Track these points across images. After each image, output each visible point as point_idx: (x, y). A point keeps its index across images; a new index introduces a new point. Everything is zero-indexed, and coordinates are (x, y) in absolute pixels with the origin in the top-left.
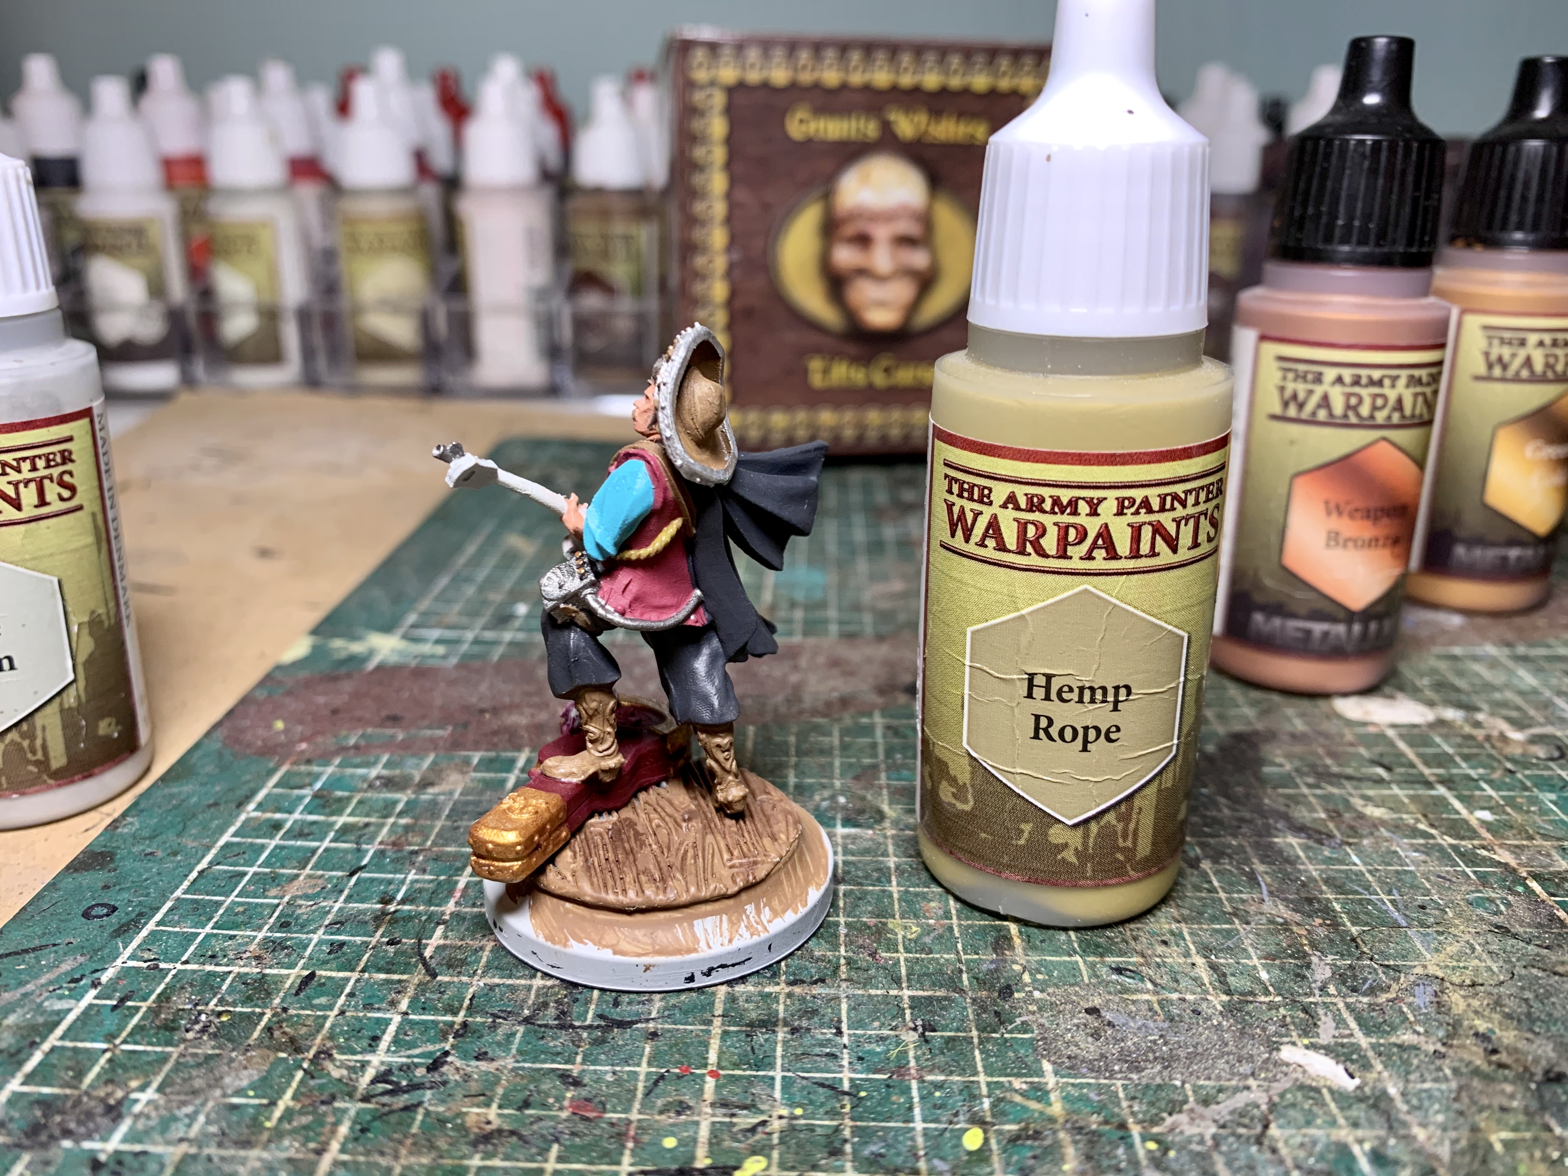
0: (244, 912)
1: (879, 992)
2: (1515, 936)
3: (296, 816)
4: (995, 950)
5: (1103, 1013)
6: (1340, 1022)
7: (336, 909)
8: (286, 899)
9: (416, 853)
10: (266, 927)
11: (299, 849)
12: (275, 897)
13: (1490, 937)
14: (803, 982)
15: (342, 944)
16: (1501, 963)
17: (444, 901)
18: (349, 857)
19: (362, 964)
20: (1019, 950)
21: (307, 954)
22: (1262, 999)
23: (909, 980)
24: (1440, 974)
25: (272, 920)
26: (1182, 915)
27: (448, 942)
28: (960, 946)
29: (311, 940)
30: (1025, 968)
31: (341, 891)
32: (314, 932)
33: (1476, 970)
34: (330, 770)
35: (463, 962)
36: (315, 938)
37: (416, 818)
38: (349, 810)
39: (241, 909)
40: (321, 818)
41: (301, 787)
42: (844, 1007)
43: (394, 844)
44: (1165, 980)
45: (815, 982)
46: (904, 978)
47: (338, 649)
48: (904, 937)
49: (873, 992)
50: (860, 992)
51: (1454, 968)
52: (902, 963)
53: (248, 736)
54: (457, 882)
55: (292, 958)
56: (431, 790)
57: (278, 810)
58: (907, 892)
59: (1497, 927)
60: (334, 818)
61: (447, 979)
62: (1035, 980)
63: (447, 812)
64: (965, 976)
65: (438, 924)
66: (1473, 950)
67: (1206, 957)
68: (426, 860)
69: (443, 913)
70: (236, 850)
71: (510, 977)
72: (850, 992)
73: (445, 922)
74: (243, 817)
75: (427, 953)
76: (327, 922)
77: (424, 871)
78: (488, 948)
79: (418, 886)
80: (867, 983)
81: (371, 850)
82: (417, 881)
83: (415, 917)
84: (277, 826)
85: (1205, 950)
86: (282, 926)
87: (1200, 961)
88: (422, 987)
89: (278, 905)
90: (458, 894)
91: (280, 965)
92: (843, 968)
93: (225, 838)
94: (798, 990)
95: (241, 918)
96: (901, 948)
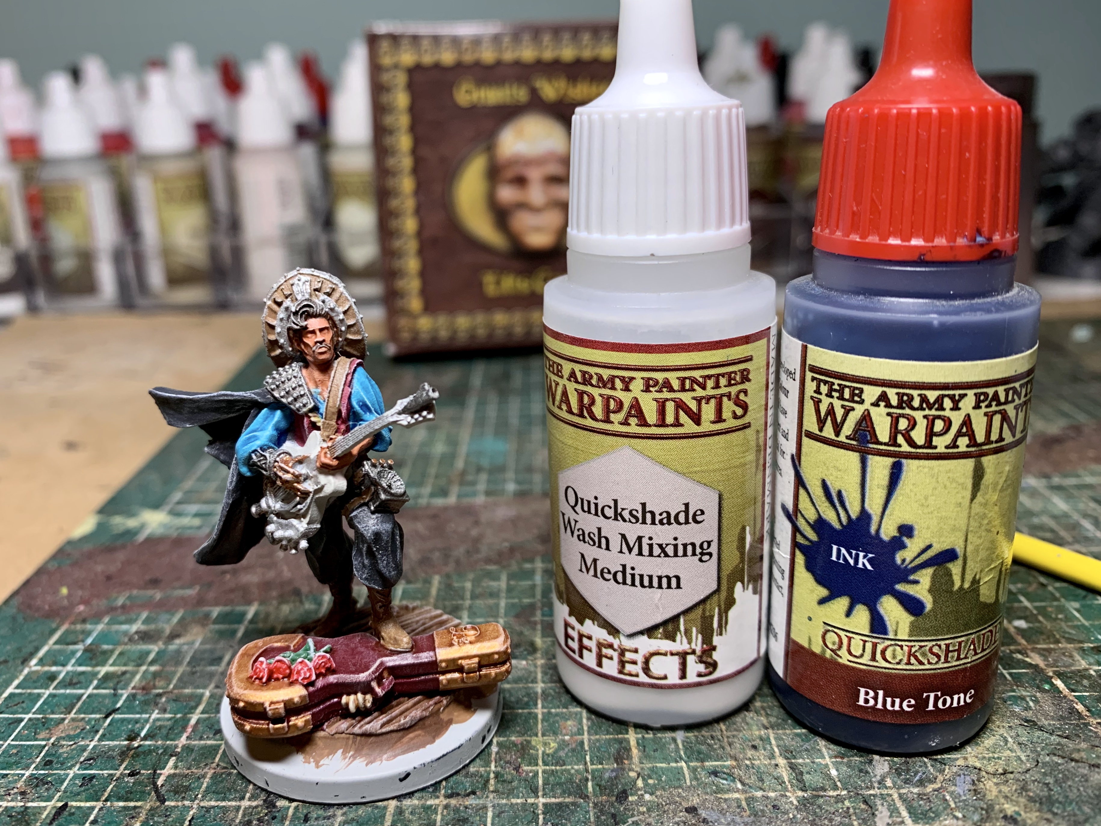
0: (16, 754)
1: (519, 801)
2: (1041, 729)
3: (69, 668)
4: (616, 761)
5: (700, 811)
6: (894, 811)
7: (91, 747)
8: (52, 741)
9: (160, 695)
10: (33, 766)
11: (66, 696)
12: (43, 740)
13: (1020, 730)
14: (458, 795)
15: (93, 777)
16: (1028, 752)
17: (179, 736)
18: (107, 701)
19: (106, 794)
20: (636, 760)
21: (63, 788)
22: (831, 793)
23: (544, 789)
24: (978, 765)
25: (38, 760)
26: (770, 722)
27: (177, 771)
28: (588, 758)
29: (68, 775)
30: (639, 775)
31: (97, 731)
32: (70, 768)
33: (1008, 759)
34: (100, 627)
35: (188, 789)
36: (71, 773)
37: (163, 665)
38: (111, 661)
39: (15, 751)
40: (89, 669)
41: (75, 643)
42: (490, 814)
43: (143, 688)
44: (753, 780)
45: (468, 795)
46: (541, 787)
47: (117, 525)
48: (544, 753)
49: (514, 801)
50: (504, 801)
51: (989, 759)
52: (540, 775)
53: (39, 602)
54: (189, 720)
55: (51, 792)
56: (178, 641)
57: (55, 664)
58: (549, 713)
59: (1027, 721)
60: (98, 668)
61: (173, 804)
62: (646, 785)
63: (188, 659)
64: (590, 784)
65: (172, 756)
66: (1006, 742)
67: (787, 758)
68: (168, 701)
69: (176, 746)
70: (17, 700)
71: (223, 800)
72: (496, 802)
73: (176, 754)
74: (26, 671)
75: (160, 782)
76: (82, 759)
77: (164, 711)
78: (209, 776)
79: (159, 723)
80: (510, 793)
81: (125, 694)
82: (158, 719)
83: (154, 751)
84: (52, 677)
85: (788, 753)
86: (46, 764)
87: (782, 762)
88: (152, 812)
89: (45, 746)
90: (189, 730)
91: (40, 798)
92: (492, 782)
93: (10, 690)
94: (453, 802)
95: (13, 759)
96: (540, 762)
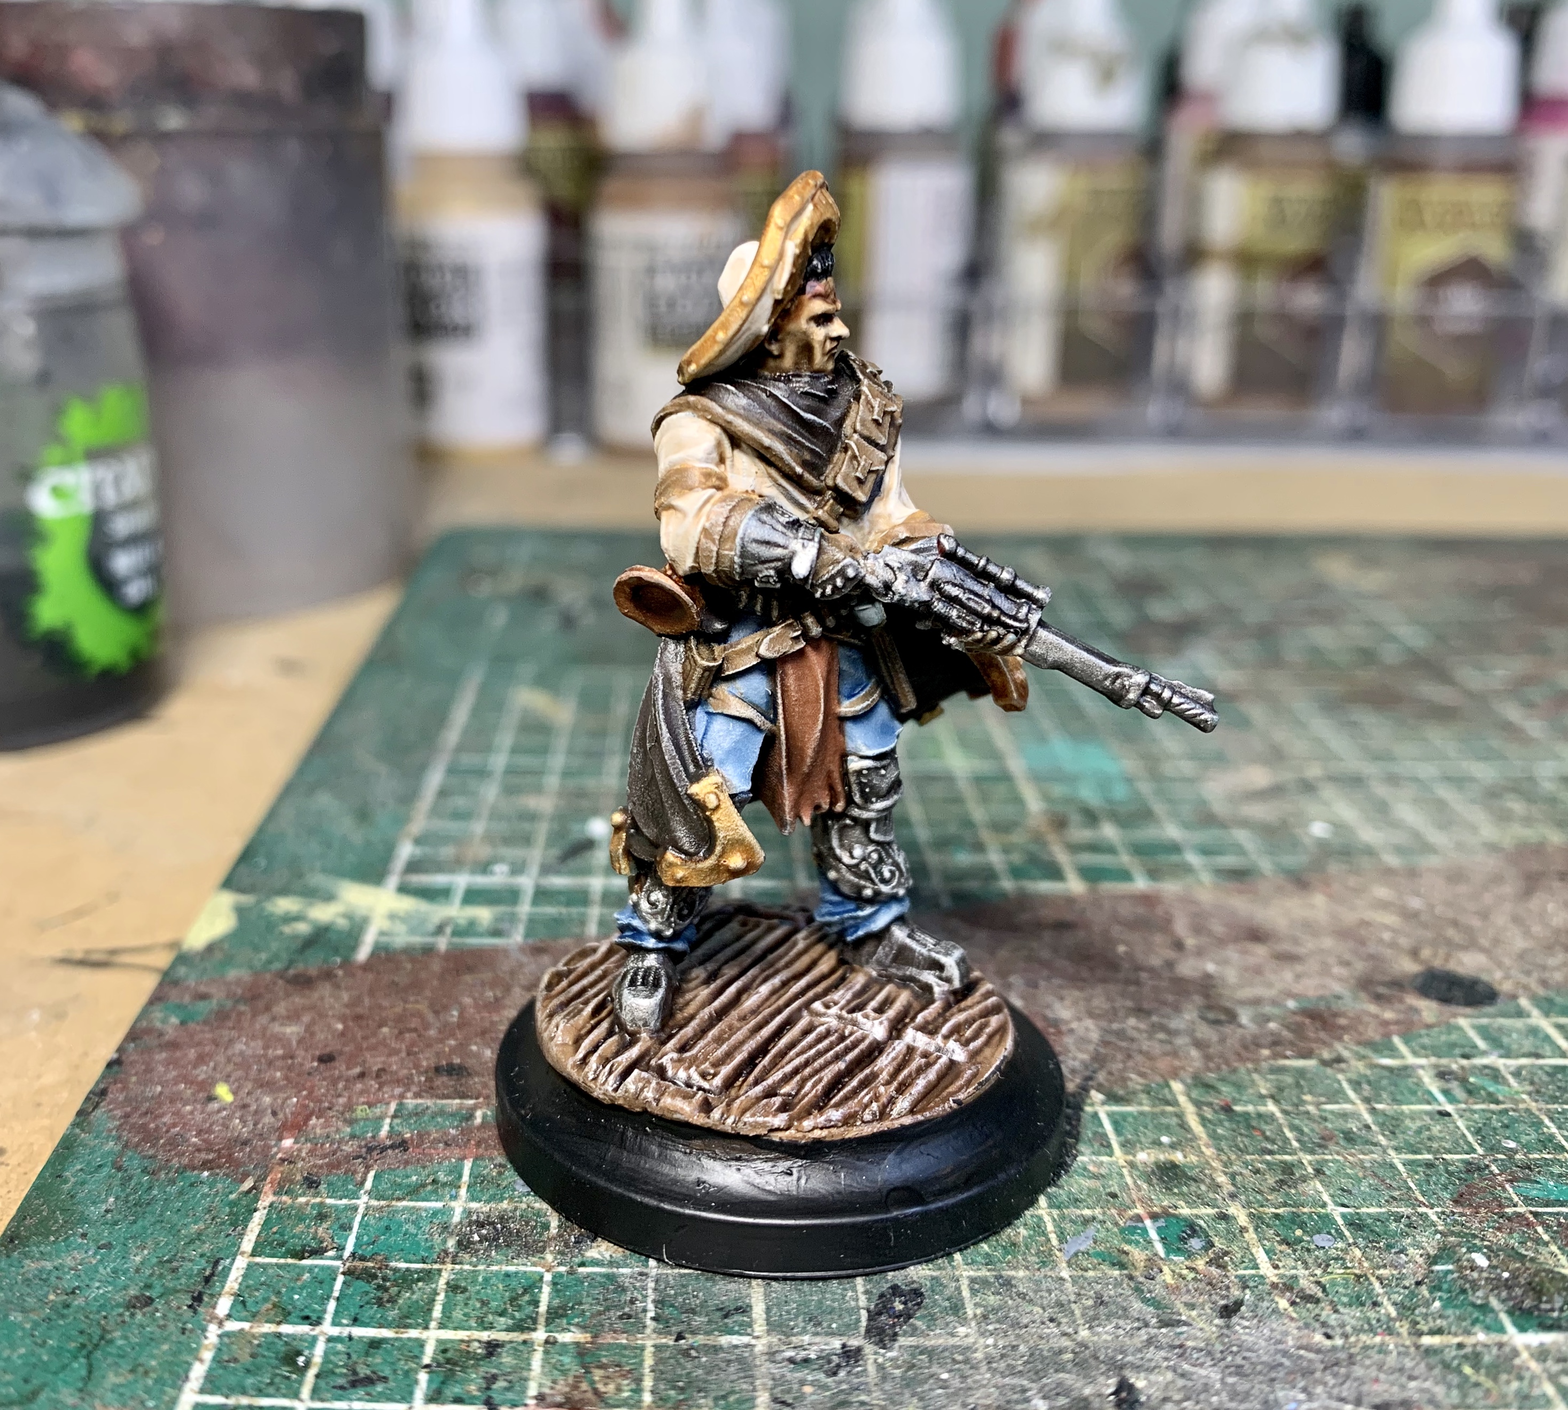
34: (362, 1201)
38: (437, 1312)
40: (385, 1332)
41: (318, 1252)
47: (290, 919)
